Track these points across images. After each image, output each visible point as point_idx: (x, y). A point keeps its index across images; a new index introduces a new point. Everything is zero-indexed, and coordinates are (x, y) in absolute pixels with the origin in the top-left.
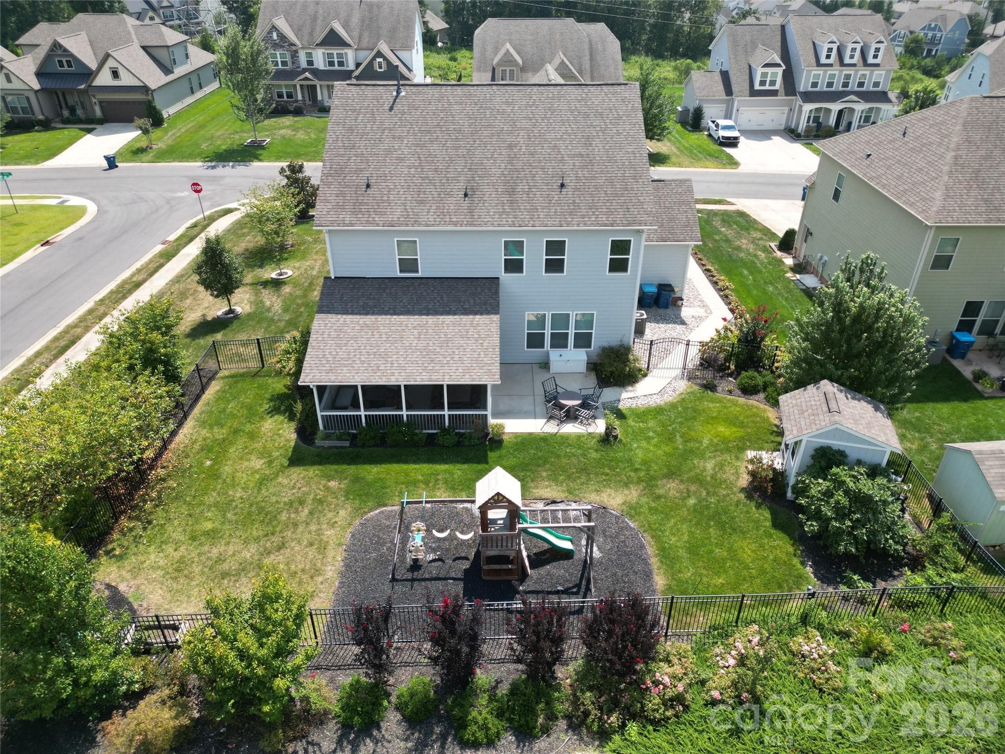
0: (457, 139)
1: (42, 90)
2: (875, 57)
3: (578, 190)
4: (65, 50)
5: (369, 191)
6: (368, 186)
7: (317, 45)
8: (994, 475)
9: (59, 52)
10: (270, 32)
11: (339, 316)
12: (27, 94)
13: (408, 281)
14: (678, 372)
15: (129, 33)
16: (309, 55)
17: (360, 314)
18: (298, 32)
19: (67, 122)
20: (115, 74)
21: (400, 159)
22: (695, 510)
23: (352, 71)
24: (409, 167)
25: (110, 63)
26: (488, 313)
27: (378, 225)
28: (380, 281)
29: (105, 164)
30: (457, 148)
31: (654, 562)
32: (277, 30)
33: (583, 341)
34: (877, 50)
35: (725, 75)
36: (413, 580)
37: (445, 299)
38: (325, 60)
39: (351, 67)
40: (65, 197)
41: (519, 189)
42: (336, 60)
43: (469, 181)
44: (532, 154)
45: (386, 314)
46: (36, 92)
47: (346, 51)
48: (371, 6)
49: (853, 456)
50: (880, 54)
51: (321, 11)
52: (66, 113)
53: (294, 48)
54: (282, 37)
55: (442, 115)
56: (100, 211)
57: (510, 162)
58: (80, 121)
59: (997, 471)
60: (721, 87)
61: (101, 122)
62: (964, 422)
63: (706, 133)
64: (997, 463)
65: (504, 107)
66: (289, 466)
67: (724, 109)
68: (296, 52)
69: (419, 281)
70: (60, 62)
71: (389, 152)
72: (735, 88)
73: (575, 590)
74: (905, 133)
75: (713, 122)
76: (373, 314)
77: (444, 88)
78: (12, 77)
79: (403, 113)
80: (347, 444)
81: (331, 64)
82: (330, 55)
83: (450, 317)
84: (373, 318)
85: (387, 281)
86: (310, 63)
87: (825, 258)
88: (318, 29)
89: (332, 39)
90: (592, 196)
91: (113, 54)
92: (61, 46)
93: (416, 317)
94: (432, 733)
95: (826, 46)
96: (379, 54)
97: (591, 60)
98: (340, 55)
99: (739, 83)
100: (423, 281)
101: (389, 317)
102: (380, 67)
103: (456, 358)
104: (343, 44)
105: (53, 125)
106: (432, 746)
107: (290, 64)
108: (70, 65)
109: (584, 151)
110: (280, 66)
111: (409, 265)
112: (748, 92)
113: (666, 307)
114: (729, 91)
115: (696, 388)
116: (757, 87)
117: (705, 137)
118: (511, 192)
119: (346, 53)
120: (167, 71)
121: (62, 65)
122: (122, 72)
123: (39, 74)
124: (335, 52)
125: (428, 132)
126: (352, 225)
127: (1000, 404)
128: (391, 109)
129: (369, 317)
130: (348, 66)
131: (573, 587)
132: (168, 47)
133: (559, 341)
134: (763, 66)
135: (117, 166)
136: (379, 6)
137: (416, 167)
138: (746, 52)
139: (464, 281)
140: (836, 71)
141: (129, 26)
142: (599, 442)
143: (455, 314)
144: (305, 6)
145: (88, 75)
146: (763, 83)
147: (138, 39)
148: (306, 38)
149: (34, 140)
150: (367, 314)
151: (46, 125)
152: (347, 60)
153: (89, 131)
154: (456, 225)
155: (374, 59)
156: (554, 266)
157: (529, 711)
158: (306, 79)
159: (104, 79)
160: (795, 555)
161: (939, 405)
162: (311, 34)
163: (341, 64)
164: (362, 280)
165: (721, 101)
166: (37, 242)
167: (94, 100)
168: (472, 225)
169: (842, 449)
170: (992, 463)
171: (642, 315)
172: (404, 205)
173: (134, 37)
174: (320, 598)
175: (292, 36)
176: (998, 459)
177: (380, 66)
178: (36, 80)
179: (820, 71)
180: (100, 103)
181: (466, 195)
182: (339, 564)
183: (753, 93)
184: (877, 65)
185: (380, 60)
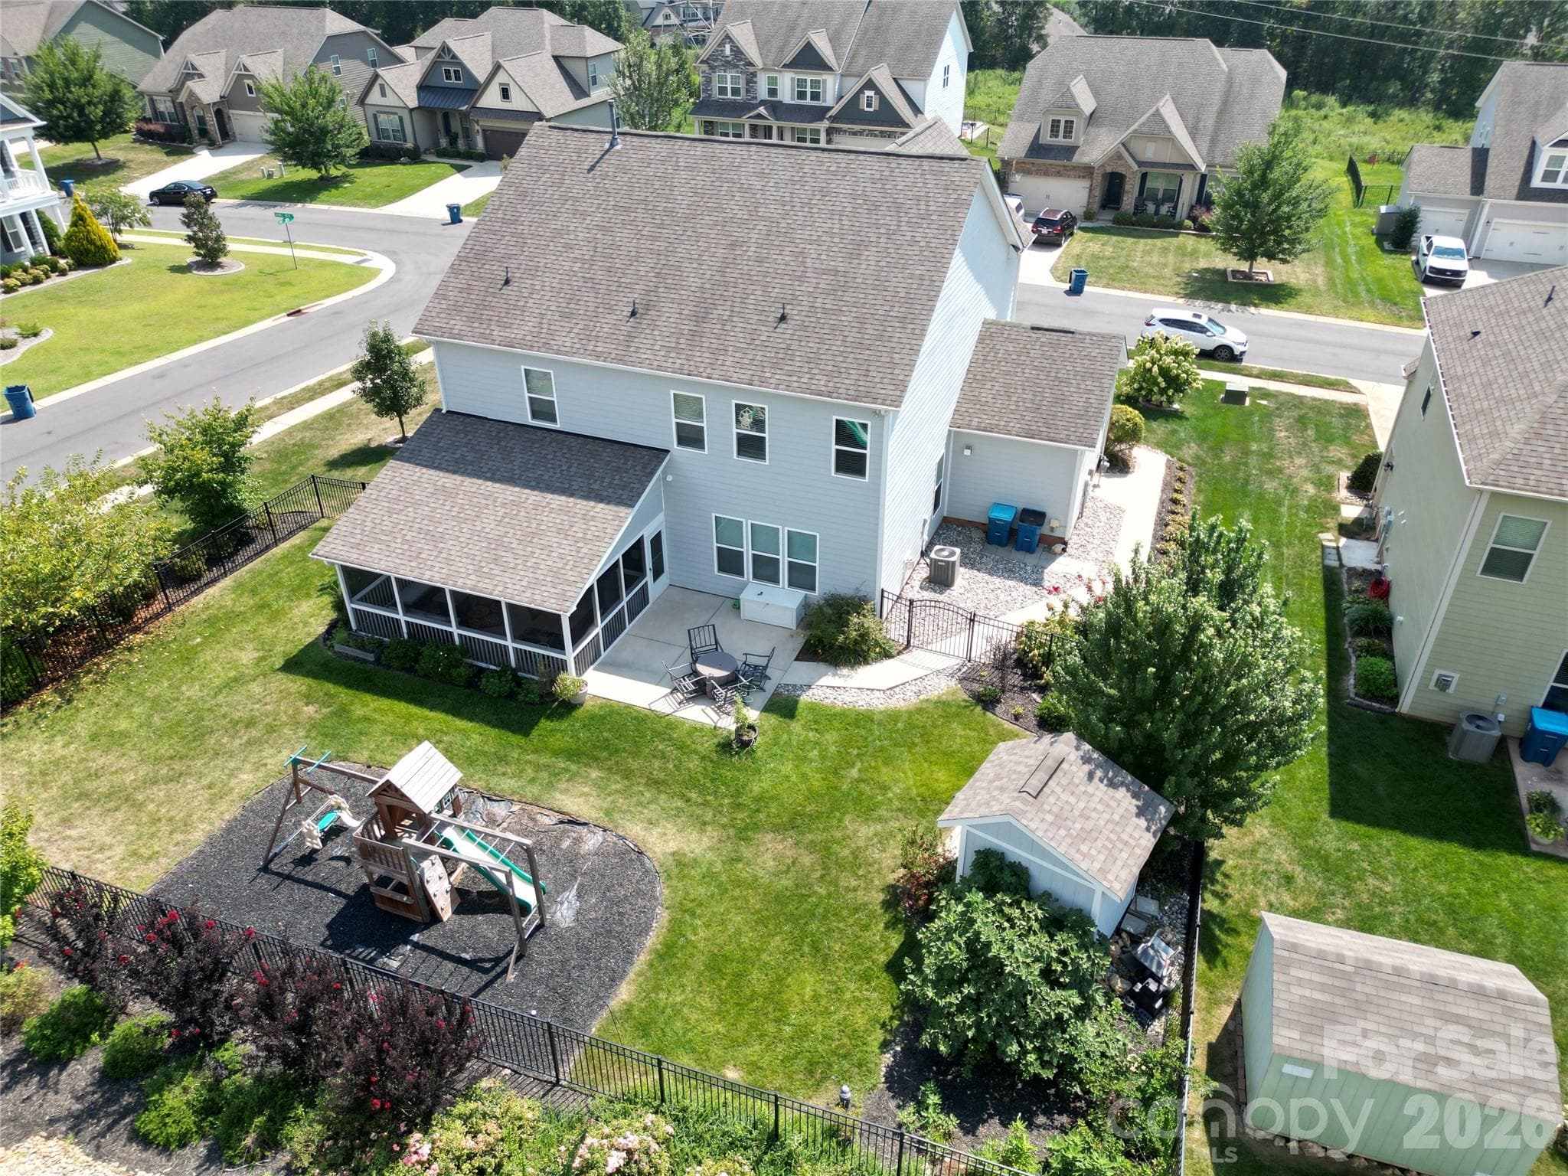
0: (662, 225)
1: (419, 108)
3: (804, 328)
4: (454, 57)
5: (506, 290)
6: (507, 282)
7: (785, 66)
8: (1296, 999)
9: (447, 59)
10: (722, 44)
11: (418, 469)
12: (402, 113)
13: (539, 433)
14: (953, 663)
15: (543, 36)
16: (773, 81)
17: (447, 470)
18: (763, 44)
19: (442, 154)
20: (505, 94)
21: (568, 247)
22: (777, 898)
23: (830, 109)
24: (575, 260)
25: (501, 78)
26: (620, 502)
27: (493, 342)
28: (502, 426)
29: (447, 217)
30: (654, 239)
31: (641, 961)
32: (731, 41)
33: (802, 577)
35: (1480, 158)
36: (288, 877)
37: (573, 469)
38: (793, 90)
39: (829, 101)
40: (370, 254)
41: (715, 314)
42: (809, 90)
43: (648, 293)
44: (760, 261)
45: (479, 477)
46: (411, 110)
47: (825, 77)
48: (883, 9)
49: (1042, 881)
51: (805, 15)
52: (444, 142)
53: (751, 69)
54: (738, 52)
55: (657, 184)
56: (393, 280)
57: (722, 271)
58: (458, 155)
59: (1307, 993)
60: (1466, 177)
61: (481, 158)
62: (1443, 888)
63: (1414, 258)
64: (1317, 978)
65: (754, 180)
66: (280, 669)
67: (1465, 218)
68: (754, 75)
69: (554, 435)
70: (448, 72)
71: (558, 233)
72: (1490, 181)
73: (488, 965)
74: (1550, 299)
75: (1428, 238)
76: (463, 474)
77: (680, 142)
78: (388, 91)
79: (606, 176)
80: (371, 657)
81: (801, 95)
82: (801, 83)
83: (563, 498)
84: (458, 478)
85: (511, 428)
86: (773, 92)
87: (1391, 517)
88: (793, 41)
89: (808, 59)
90: (822, 341)
91: (506, 65)
92: (449, 50)
93: (517, 489)
94: (117, 1101)
96: (870, 85)
97: (1221, 112)
98: (815, 83)
99: (1503, 172)
100: (560, 437)
101: (480, 482)
102: (869, 105)
103: (531, 562)
104: (822, 66)
105: (424, 157)
106: (99, 1121)
107: (743, 92)
108: (457, 78)
109: (841, 265)
110: (729, 96)
111: (542, 409)
112: (1515, 191)
113: (1029, 549)
114: (1478, 186)
115: (964, 696)
116: (1537, 182)
117: (1409, 264)
118: (701, 318)
119: (825, 81)
120: (579, 91)
121: (448, 78)
122: (513, 91)
123: (423, 88)
124: (809, 78)
125: (627, 209)
126: (459, 336)
127: (1553, 873)
128: (592, 169)
129: (456, 477)
130: (824, 100)
131: (489, 960)
132: (587, 58)
133: (766, 570)
134: (1555, 145)
135: (460, 221)
136: (896, 9)
137: (584, 261)
138: (1535, 116)
139: (616, 446)
141: (546, 26)
142: (719, 745)
143: (572, 495)
144: (785, 7)
145: (474, 90)
146: (1549, 176)
147: (552, 45)
148: (772, 56)
149: (391, 175)
150: (454, 472)
151: (414, 157)
152: (825, 91)
153: (460, 169)
154: (598, 358)
155: (861, 91)
156: (751, 446)
157: (239, 1122)
158: (759, 116)
159: (491, 99)
160: (883, 1025)
161: (1413, 842)
162: (781, 50)
163: (815, 96)
164: (479, 422)
165: (1461, 204)
166: (285, 310)
167: (477, 127)
168: (621, 360)
169: (1024, 864)
170: (1306, 975)
171: (953, 554)
172: (542, 316)
173: (547, 42)
174: (158, 863)
175: (752, 52)
176: (1323, 970)
177: (869, 103)
178: (415, 95)
180: (484, 131)
181: (633, 314)
182: (219, 825)
183: (1526, 192)
185: (871, 93)
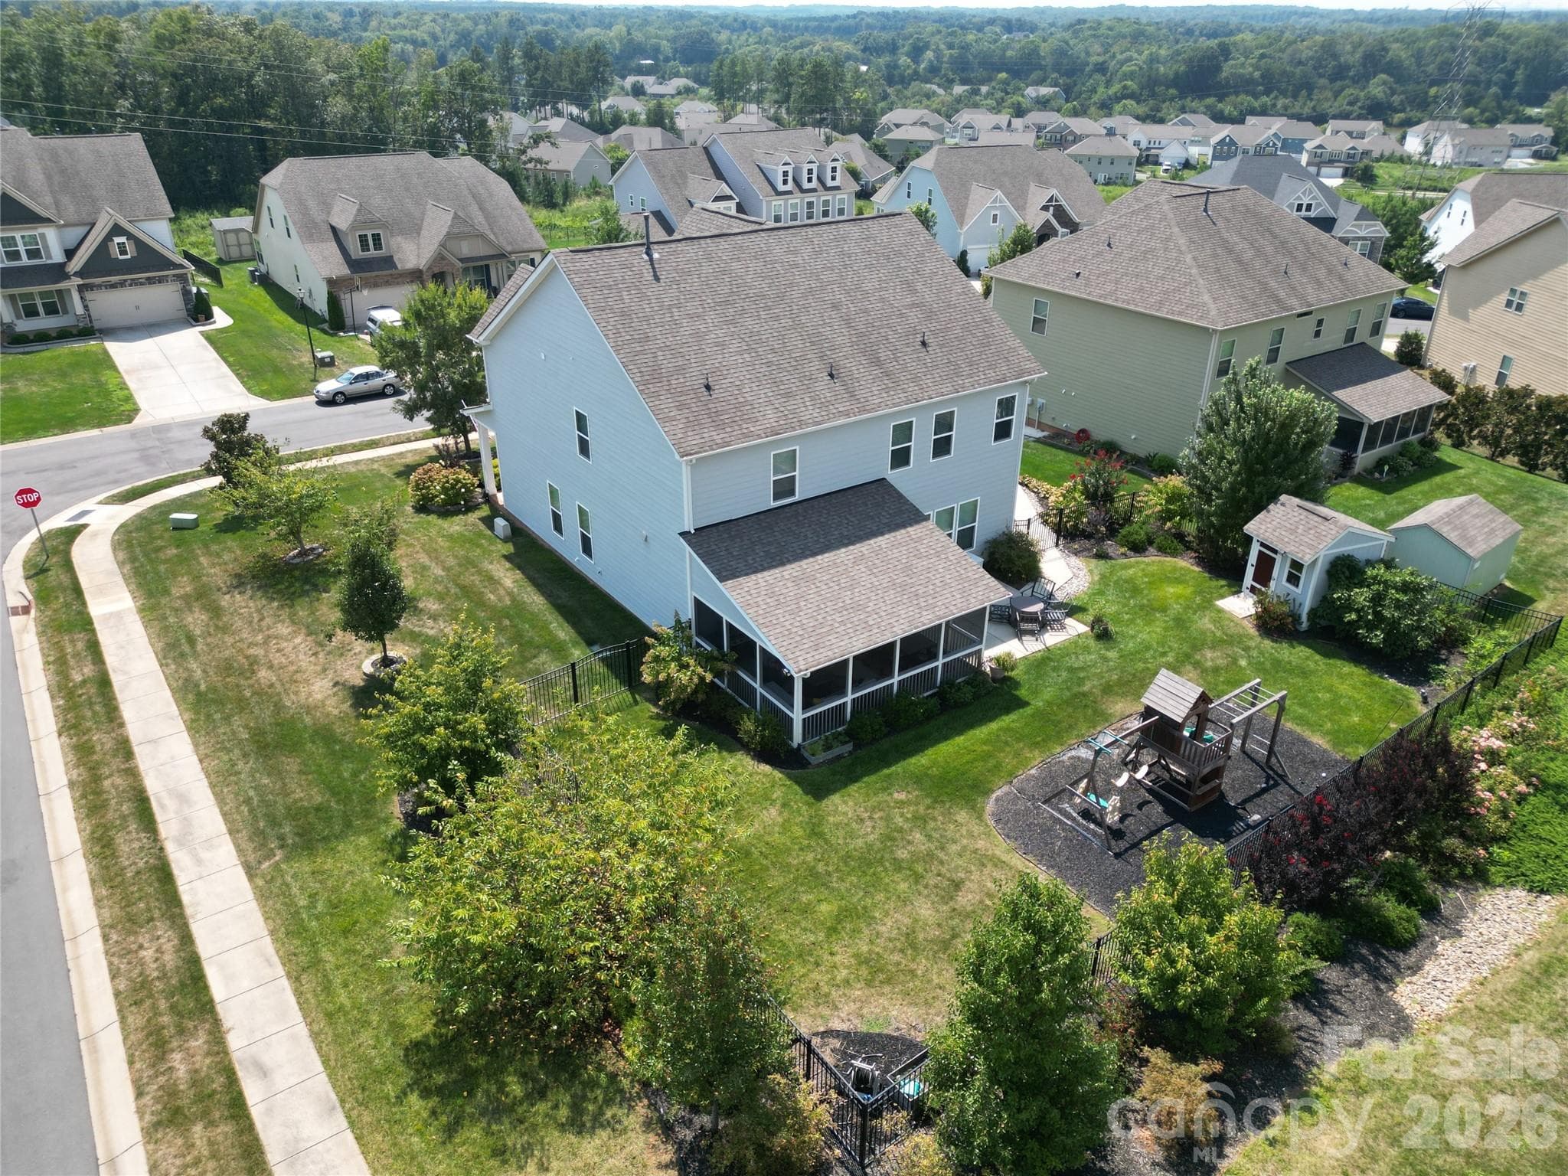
0: (768, 307)
2: (833, 178)
3: (943, 345)
5: (716, 394)
6: (708, 388)
13: (786, 510)
14: (1057, 551)
17: (774, 566)
23: (62, 266)
26: (916, 521)
28: (753, 519)
30: (776, 318)
33: (966, 539)
34: (834, 170)
37: (852, 519)
39: (58, 257)
41: (883, 356)
43: (821, 358)
45: (806, 558)
47: (41, 230)
50: (838, 174)
66: (817, 800)
69: (799, 506)
74: (1110, 243)
76: (790, 562)
80: (849, 747)
82: (9, 241)
84: (793, 566)
87: (1040, 401)
90: (962, 350)
95: (781, 169)
96: (118, 230)
97: (482, 210)
98: (29, 240)
100: (805, 505)
101: (811, 560)
102: (123, 252)
104: (33, 219)
111: (784, 488)
115: (1093, 561)
118: (877, 362)
119: (43, 236)
124: (18, 235)
126: (727, 444)
128: (657, 278)
130: (49, 257)
134: (714, 200)
137: (748, 352)
138: (676, 184)
139: (850, 492)
140: (797, 199)
150: (783, 564)
152: (46, 247)
154: (848, 415)
155: (106, 239)
156: (943, 447)
163: (34, 254)
172: (770, 403)
179: (778, 202)
181: (831, 376)
184: (837, 188)
185: (123, 239)
